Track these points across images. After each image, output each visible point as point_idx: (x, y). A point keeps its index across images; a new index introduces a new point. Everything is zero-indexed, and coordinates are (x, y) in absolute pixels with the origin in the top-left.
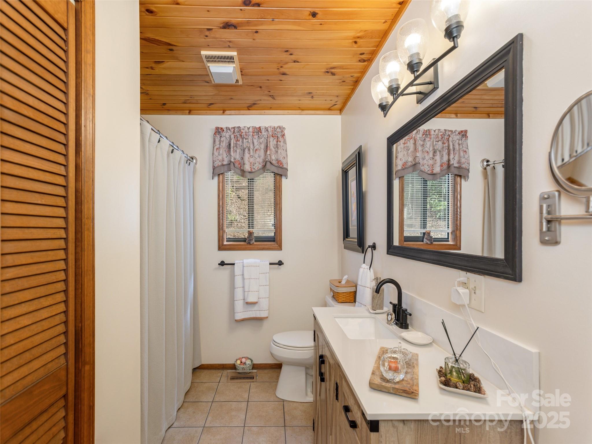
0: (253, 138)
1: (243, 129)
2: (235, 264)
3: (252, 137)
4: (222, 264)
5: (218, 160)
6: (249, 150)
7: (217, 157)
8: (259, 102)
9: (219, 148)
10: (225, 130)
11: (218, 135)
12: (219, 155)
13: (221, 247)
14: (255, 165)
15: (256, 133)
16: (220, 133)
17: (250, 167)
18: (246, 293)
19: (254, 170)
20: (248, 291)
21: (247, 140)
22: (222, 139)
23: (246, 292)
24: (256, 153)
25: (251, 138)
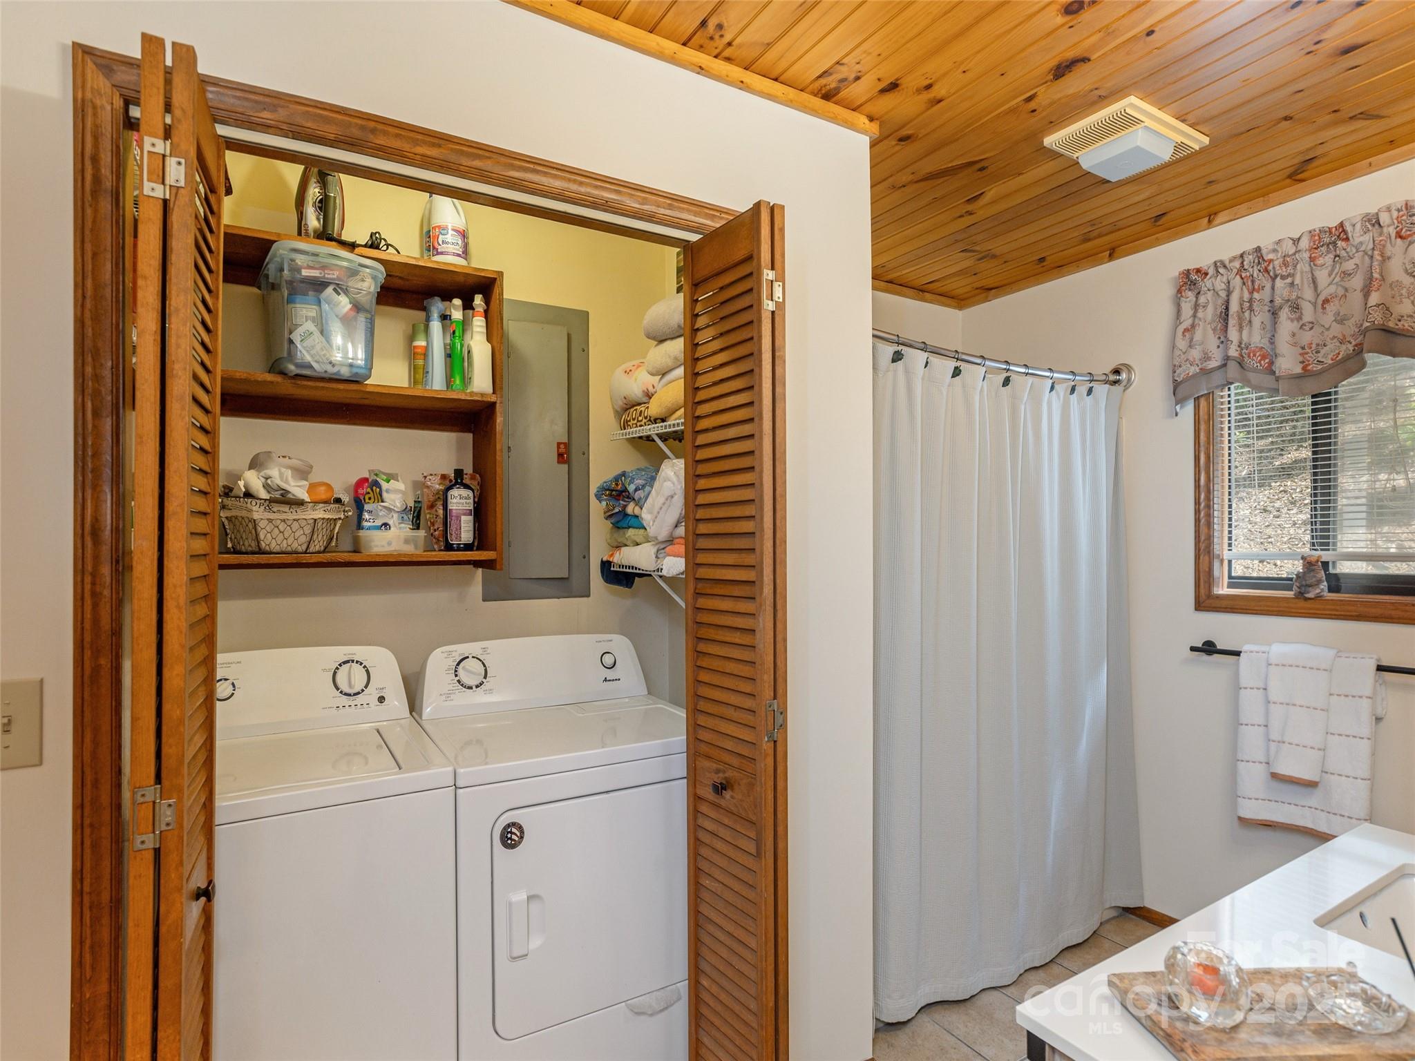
0: (1314, 267)
1: (1275, 251)
2: (1241, 652)
3: (1310, 265)
4: (1209, 648)
5: (1186, 361)
6: (1296, 307)
7: (1184, 353)
8: (1319, 151)
9: (1193, 326)
10: (1211, 271)
11: (1190, 290)
12: (1190, 346)
13: (1206, 601)
14: (1323, 352)
15: (1324, 249)
16: (1195, 284)
17: (1301, 359)
18: (1273, 746)
19: (1320, 367)
20: (1280, 739)
21: (1289, 280)
22: (1202, 300)
23: (1274, 741)
24: (1325, 313)
25: (1307, 268)
